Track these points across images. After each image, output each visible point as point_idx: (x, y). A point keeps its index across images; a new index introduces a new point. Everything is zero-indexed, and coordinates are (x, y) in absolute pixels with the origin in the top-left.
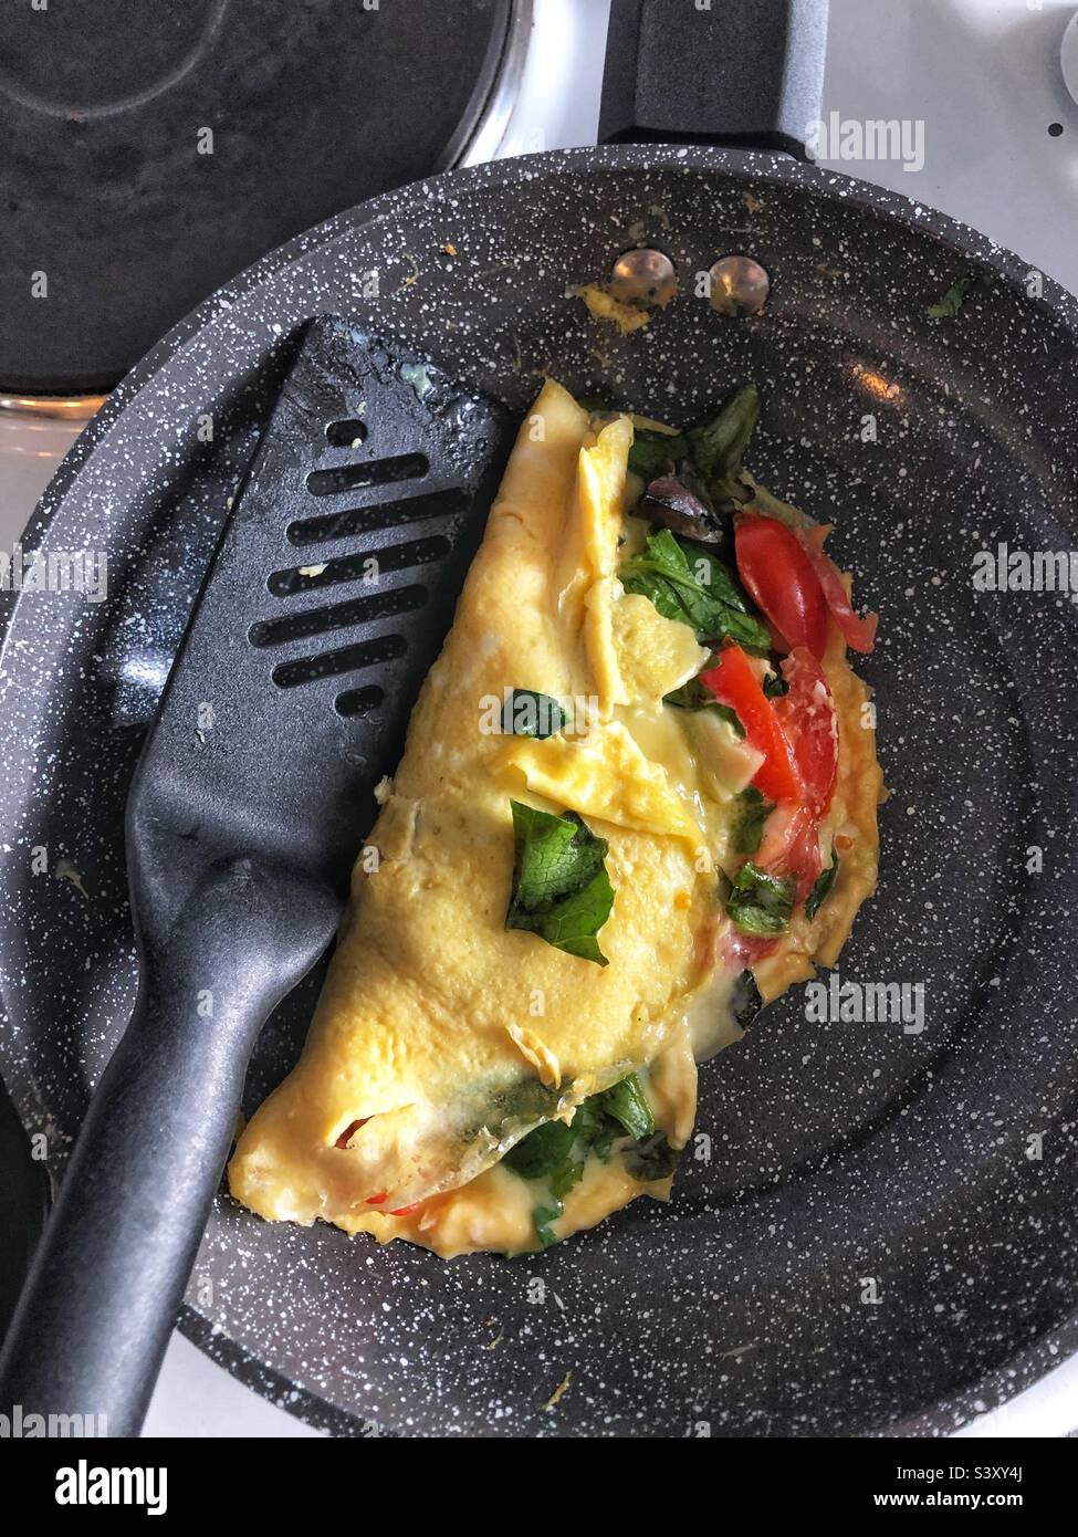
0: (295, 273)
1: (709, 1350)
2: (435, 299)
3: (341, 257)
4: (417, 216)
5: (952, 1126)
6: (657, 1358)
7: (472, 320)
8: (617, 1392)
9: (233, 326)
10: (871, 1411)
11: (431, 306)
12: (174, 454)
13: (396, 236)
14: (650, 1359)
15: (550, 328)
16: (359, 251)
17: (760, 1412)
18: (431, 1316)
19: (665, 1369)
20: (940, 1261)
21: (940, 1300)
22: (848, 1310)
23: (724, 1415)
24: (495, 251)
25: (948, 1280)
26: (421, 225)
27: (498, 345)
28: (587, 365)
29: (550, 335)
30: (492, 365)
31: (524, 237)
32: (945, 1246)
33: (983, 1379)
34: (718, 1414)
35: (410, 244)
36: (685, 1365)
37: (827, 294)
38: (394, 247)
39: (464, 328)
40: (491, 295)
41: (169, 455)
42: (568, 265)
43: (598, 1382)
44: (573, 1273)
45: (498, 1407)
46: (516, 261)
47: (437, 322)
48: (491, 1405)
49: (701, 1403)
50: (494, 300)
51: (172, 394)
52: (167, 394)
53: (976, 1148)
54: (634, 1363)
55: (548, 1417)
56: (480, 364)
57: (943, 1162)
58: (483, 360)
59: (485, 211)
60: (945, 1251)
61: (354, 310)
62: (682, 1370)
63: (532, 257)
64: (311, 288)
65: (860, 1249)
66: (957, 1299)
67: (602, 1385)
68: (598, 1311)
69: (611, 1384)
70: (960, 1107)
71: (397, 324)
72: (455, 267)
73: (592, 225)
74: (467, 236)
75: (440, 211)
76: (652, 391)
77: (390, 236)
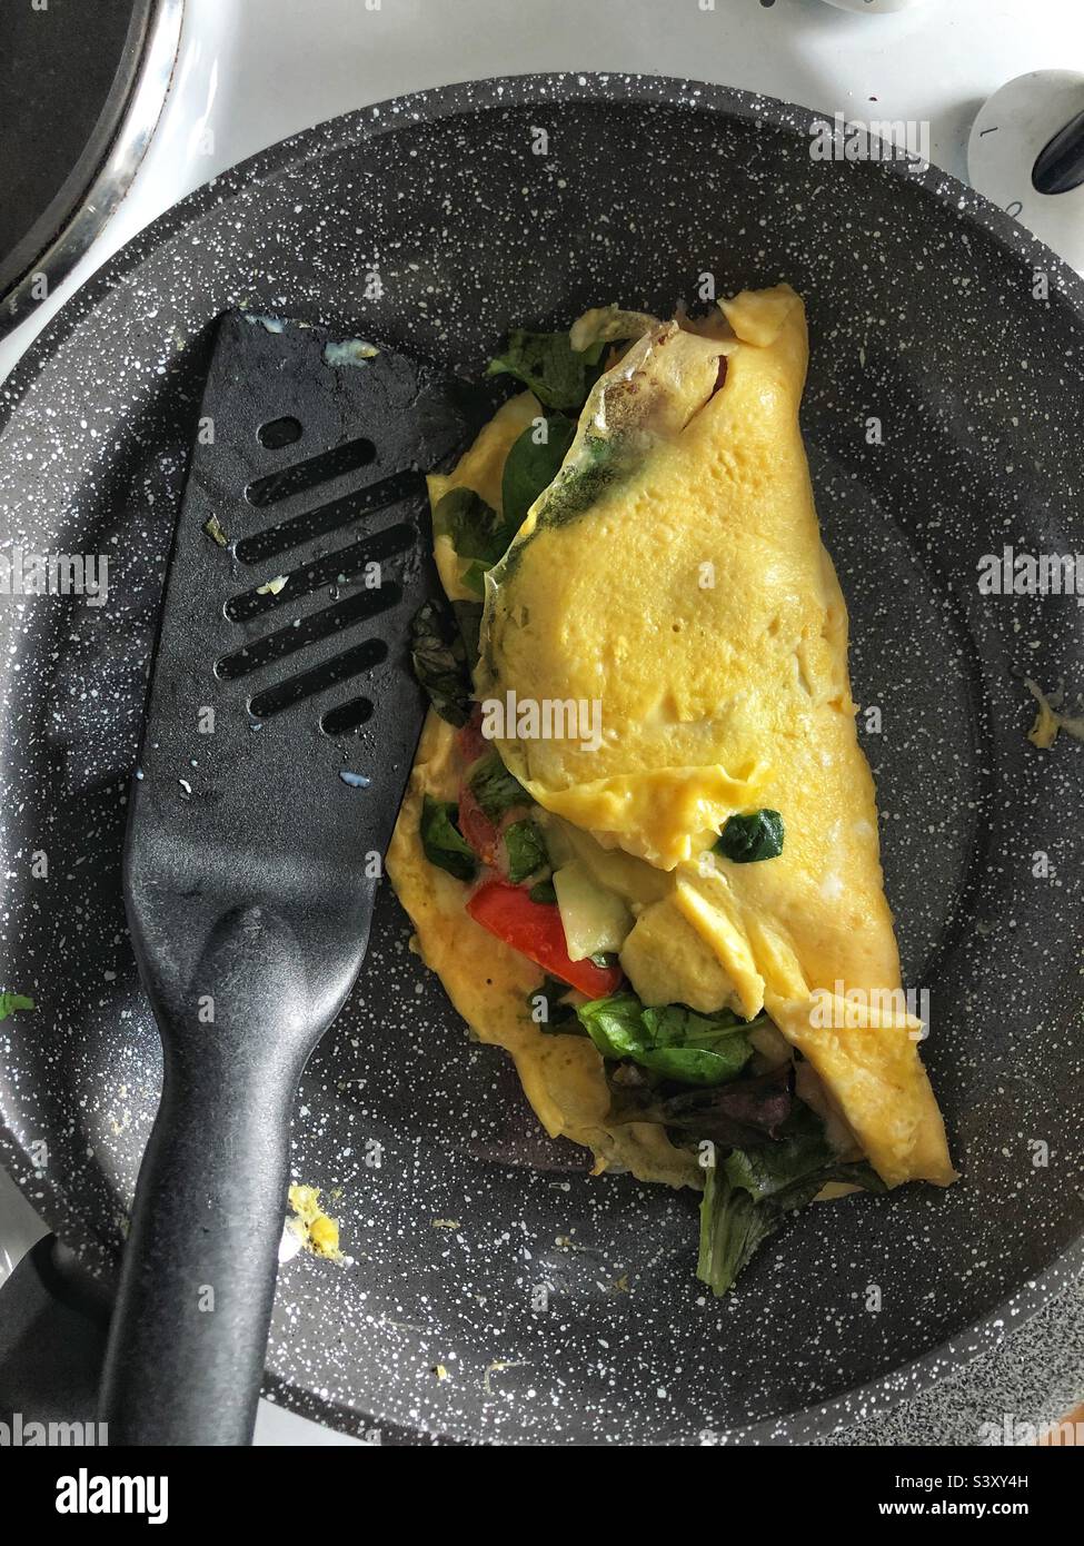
0: (617, 1437)
1: (762, 253)
2: (483, 1335)
3: (558, 1428)
4: (459, 1424)
5: (459, 325)
6: (807, 268)
7: (458, 1293)
8: (856, 255)
9: (709, 1418)
10: (665, 127)
11: (491, 1329)
12: (833, 1321)
13: (491, 1417)
14: (814, 271)
15: (384, 1240)
16: (537, 1423)
17: (751, 177)
18: (980, 396)
19: (806, 256)
20: (538, 222)
21: (557, 190)
22: (632, 226)
23: (781, 191)
24: (398, 1346)
25: (540, 202)
26: (459, 1412)
27: (444, 1255)
28: (371, 1184)
29: (388, 1234)
30: (460, 1239)
31: (361, 1342)
32: (526, 232)
33: (567, 99)
34: (785, 194)
35: (481, 1401)
36: (788, 251)
37: (110, 1101)
38: (497, 1408)
39: (470, 1290)
40: (425, 1306)
41: (838, 1324)
42: (333, 1289)
43: (866, 272)
44: (837, 376)
45: (963, 289)
46: (382, 1323)
47: (493, 1312)
48: (969, 293)
49: (794, 211)
50: (424, 1299)
51: (807, 1382)
52: (813, 1385)
53: (452, 296)
54: (828, 273)
55: (926, 260)
56: (473, 1246)
57: (485, 300)
58: (467, 1249)
59: (387, 1388)
60: (529, 227)
61: (571, 1370)
62: (793, 249)
63: (365, 1317)
64: (606, 1415)
65: (593, 270)
66: (545, 183)
67: (865, 267)
68: (835, 333)
69: (859, 264)
70: (443, 337)
71: (535, 1332)
72: (447, 1354)
73: (289, 1310)
74: (418, 1376)
75: (433, 1416)
76: (323, 1121)
77: (497, 1421)
